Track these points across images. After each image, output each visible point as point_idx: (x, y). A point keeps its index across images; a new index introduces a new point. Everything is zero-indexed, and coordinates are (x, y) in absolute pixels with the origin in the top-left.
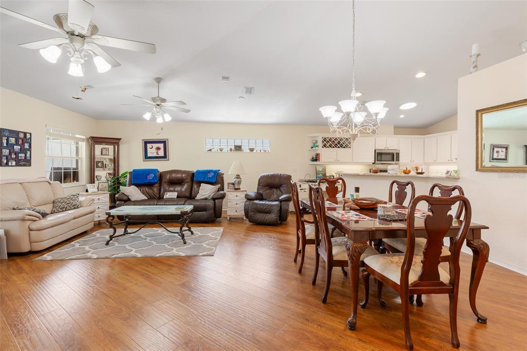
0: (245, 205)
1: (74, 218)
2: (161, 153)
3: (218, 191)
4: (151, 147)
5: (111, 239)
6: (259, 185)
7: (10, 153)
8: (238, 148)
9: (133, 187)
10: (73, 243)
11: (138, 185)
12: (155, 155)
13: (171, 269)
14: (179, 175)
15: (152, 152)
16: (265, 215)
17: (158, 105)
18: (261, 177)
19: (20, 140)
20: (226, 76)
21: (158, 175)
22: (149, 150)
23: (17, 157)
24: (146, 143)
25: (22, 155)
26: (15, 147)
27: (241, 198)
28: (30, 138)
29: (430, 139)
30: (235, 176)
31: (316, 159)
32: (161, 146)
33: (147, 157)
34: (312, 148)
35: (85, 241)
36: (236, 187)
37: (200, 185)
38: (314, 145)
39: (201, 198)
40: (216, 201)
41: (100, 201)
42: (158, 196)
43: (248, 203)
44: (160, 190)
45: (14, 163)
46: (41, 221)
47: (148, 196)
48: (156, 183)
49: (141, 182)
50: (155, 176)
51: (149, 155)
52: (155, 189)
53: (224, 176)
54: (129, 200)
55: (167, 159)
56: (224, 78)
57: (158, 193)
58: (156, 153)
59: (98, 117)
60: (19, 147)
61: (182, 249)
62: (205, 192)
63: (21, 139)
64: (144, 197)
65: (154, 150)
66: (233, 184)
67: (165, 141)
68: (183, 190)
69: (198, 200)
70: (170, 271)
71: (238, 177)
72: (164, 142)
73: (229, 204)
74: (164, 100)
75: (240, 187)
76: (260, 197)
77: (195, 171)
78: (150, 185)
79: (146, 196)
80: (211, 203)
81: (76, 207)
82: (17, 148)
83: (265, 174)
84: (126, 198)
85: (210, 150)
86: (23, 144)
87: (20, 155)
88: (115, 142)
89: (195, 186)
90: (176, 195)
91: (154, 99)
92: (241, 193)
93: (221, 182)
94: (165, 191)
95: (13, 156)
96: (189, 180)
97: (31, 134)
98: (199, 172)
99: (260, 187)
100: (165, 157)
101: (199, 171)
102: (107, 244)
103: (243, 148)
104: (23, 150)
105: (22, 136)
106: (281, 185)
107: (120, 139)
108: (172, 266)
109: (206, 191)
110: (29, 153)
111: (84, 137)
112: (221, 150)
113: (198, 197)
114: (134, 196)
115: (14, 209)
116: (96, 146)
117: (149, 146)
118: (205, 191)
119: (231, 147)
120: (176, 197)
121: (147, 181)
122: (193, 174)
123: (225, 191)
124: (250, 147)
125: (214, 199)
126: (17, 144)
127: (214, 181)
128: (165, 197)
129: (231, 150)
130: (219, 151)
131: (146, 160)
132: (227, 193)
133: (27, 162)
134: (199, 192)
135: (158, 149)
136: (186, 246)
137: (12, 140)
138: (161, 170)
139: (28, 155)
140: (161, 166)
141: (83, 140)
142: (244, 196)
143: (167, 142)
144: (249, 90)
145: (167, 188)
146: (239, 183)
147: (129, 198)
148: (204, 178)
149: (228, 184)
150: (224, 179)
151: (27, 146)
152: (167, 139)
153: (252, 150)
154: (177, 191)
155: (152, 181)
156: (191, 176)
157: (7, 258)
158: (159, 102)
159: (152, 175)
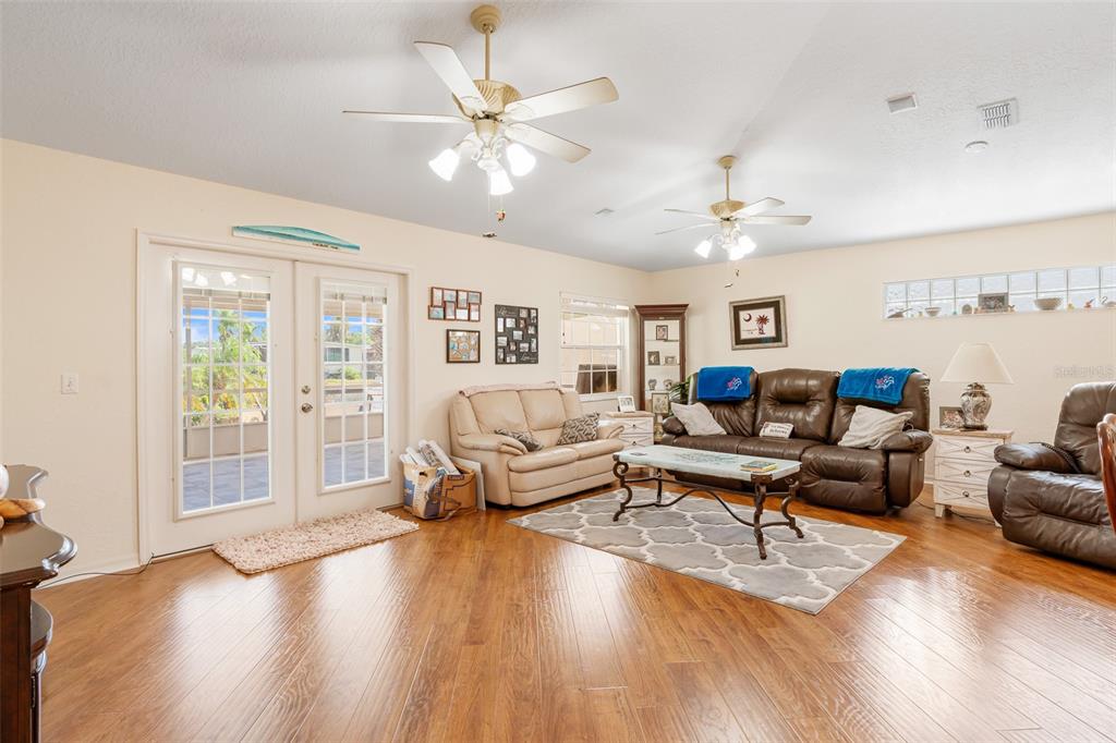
0: (993, 480)
1: (580, 459)
2: (769, 330)
3: (907, 428)
4: (748, 318)
5: (622, 511)
7: (508, 344)
8: (995, 303)
9: (699, 405)
10: (573, 504)
11: (709, 403)
12: (756, 335)
13: (684, 615)
14: (802, 383)
15: (749, 329)
16: (1071, 527)
17: (728, 219)
18: (1073, 394)
19: (522, 322)
20: (901, 93)
21: (751, 379)
22: (743, 325)
23: (518, 348)
24: (737, 309)
25: (524, 346)
26: (515, 332)
27: (979, 457)
28: (537, 317)
30: (965, 388)
32: (769, 313)
33: (739, 341)
35: (591, 504)
36: (970, 423)
37: (854, 410)
39: (852, 444)
40: (892, 457)
41: (637, 430)
42: (749, 429)
43: (1003, 476)
44: (755, 416)
45: (514, 359)
46: (526, 457)
47: (729, 427)
48: (745, 399)
49: (715, 396)
50: (745, 382)
51: (744, 336)
52: (746, 414)
53: (930, 387)
54: (685, 432)
55: (783, 343)
56: (897, 102)
57: (750, 424)
58: (758, 331)
59: (648, 267)
60: (521, 333)
61: (746, 569)
62: (865, 429)
63: (522, 319)
64: (719, 430)
65: (754, 324)
66: (961, 412)
67: (778, 302)
68: (809, 419)
69: (842, 450)
70: (679, 619)
71: (977, 390)
72: (775, 304)
73: (940, 472)
74: (737, 205)
75: (986, 422)
76: (1064, 461)
77: (843, 372)
78: (734, 403)
79: (724, 427)
80: (875, 462)
81: (590, 437)
82: (518, 335)
83: (1094, 384)
84: (679, 427)
85: (898, 315)
86: (526, 327)
87: (522, 345)
88: (677, 312)
89: (841, 411)
90: (789, 432)
91: (716, 209)
92: (986, 442)
93: (919, 402)
94: (767, 419)
95: (513, 347)
96: (825, 395)
97: (537, 310)
98: (851, 375)
100: (777, 339)
101: (854, 371)
102: (616, 519)
103: (1012, 300)
104: (527, 338)
105: (524, 314)
107: (686, 306)
108: (691, 606)
109: (868, 427)
110: (535, 341)
111: (627, 308)
112: (933, 312)
113: (845, 441)
114: (695, 424)
115: (496, 433)
116: (646, 322)
117: (743, 315)
118: (866, 425)
119: (968, 301)
120: (787, 435)
121: (726, 395)
122: (837, 379)
123: (930, 432)
124: (1042, 296)
125: (886, 452)
126: (517, 327)
127: (895, 398)
128: (761, 434)
129: (967, 309)
130: (925, 314)
131: (738, 347)
132: (936, 438)
133: (532, 357)
134: (848, 429)
135: (763, 320)
136: (763, 566)
137: (510, 323)
138: (759, 370)
139: (534, 345)
140: (763, 361)
141: (624, 313)
142: (991, 451)
143: (781, 302)
144: (1000, 113)
145: (771, 411)
146: (981, 410)
147: (684, 429)
148: (866, 391)
149: (943, 410)
150: (931, 395)
151: (531, 331)
152: (783, 297)
153: (1048, 305)
154: (794, 422)
155: (737, 395)
156: (830, 384)
157: (484, 509)
158: (727, 212)
159: (737, 382)
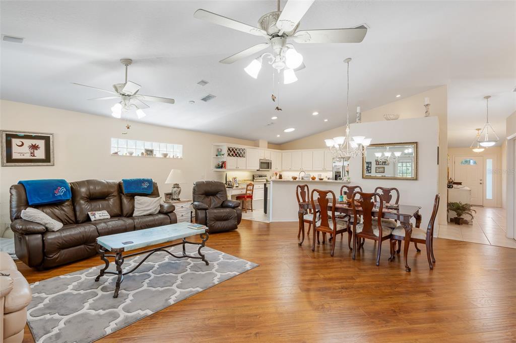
2: (40, 154)
4: (21, 144)
6: (194, 193)
8: (149, 153)
12: (27, 157)
15: (21, 152)
22: (15, 148)
24: (10, 136)
27: (186, 209)
29: (287, 154)
31: (222, 166)
32: (40, 143)
33: (10, 160)
34: (217, 156)
37: (134, 199)
38: (219, 153)
39: (143, 214)
40: (169, 215)
42: (73, 219)
48: (67, 201)
49: (45, 201)
50: (68, 190)
51: (16, 157)
54: (47, 230)
55: (51, 163)
57: (73, 215)
58: (29, 155)
65: (26, 149)
66: (170, 195)
67: (48, 137)
69: (138, 217)
71: (176, 186)
72: (47, 139)
78: (59, 204)
90: (108, 215)
92: (186, 203)
93: (157, 193)
94: (87, 210)
96: (115, 193)
98: (127, 182)
99: (197, 196)
100: (47, 160)
101: (127, 180)
103: (154, 153)
106: (218, 192)
112: (131, 154)
113: (137, 213)
117: (15, 141)
119: (141, 151)
120: (109, 217)
121: (56, 199)
122: (120, 185)
124: (161, 152)
127: (150, 192)
128: (92, 219)
129: (143, 154)
130: (128, 154)
131: (9, 164)
134: (135, 208)
135: (35, 147)
142: (189, 206)
143: (51, 138)
147: (47, 228)
148: (137, 189)
152: (52, 134)
153: (165, 155)
155: (63, 198)
156: (117, 188)
159: (63, 190)
